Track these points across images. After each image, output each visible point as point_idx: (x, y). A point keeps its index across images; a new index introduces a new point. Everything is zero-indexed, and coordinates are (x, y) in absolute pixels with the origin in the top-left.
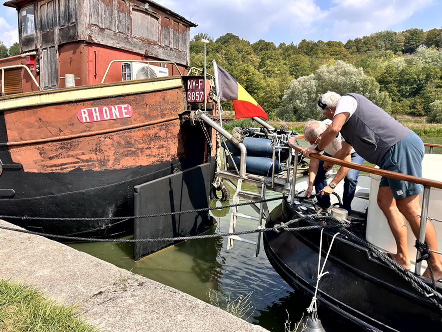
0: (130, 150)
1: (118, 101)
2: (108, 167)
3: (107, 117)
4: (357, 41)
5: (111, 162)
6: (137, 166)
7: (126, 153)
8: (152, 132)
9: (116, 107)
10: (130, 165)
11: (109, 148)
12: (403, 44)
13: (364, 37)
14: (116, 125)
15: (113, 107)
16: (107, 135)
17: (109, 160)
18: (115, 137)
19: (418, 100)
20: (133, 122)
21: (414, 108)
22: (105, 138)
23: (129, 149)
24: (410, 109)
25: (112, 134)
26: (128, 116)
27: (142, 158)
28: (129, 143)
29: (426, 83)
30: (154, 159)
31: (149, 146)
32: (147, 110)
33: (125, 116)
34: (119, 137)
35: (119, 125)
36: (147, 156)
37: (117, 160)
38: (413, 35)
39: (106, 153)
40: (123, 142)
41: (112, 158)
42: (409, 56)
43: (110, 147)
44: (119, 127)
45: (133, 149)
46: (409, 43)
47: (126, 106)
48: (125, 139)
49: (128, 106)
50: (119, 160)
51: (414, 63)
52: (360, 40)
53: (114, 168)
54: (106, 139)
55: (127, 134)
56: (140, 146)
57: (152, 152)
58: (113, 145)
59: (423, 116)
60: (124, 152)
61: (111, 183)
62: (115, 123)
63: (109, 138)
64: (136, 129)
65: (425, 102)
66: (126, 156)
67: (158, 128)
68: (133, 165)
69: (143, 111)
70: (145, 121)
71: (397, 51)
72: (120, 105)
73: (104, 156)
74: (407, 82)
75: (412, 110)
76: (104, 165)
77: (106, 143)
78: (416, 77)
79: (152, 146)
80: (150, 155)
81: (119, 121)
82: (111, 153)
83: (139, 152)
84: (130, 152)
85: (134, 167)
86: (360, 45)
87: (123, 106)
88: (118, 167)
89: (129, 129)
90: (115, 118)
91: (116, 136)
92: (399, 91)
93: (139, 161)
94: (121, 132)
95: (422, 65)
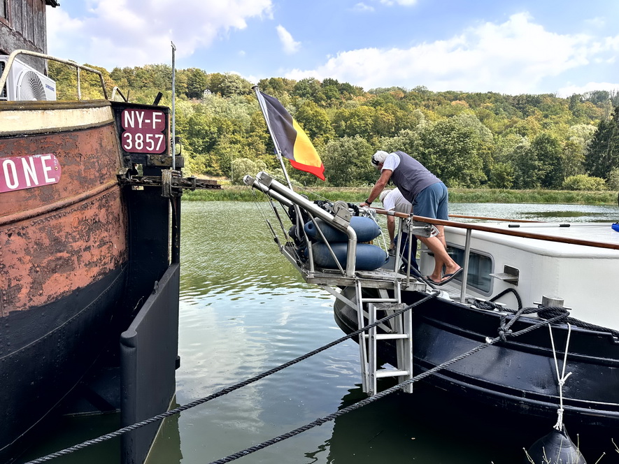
0: (60, 258)
1: (33, 146)
2: (18, 305)
3: (13, 183)
4: (127, 72)
5: (25, 291)
6: (73, 291)
7: (53, 265)
8: (89, 213)
9: (31, 159)
10: (62, 291)
11: (20, 259)
12: (186, 86)
13: (137, 68)
14: (31, 202)
15: (24, 160)
16: (12, 227)
17: (20, 289)
18: (31, 231)
19: (213, 157)
20: (64, 194)
21: (210, 166)
22: (10, 235)
23: (59, 255)
24: (206, 167)
25: (25, 223)
26: (53, 180)
27: (80, 272)
28: (56, 241)
29: (219, 137)
30: (95, 270)
31: (88, 244)
32: (82, 167)
33: (49, 181)
34: (40, 229)
35: (38, 202)
36: (86, 265)
37: (36, 285)
38: (195, 76)
39: (13, 273)
40: (46, 242)
41: (26, 281)
42: (196, 102)
43: (21, 254)
44: (38, 206)
45: (65, 255)
46: (192, 85)
47: (48, 157)
48: (50, 234)
49: (52, 159)
50: (41, 284)
51: (203, 111)
52: (131, 71)
53: (32, 303)
54: (12, 238)
55: (53, 222)
56: (76, 245)
57: (92, 255)
58: (27, 251)
59: (221, 176)
60: (49, 262)
61: (25, 343)
62: (30, 198)
63: (19, 234)
64: (68, 210)
65: (221, 159)
66: (54, 271)
67: (97, 204)
68: (66, 289)
69: (77, 170)
70: (81, 191)
71: (180, 93)
72: (38, 156)
73: (10, 280)
74: (198, 134)
75: (209, 169)
76: (10, 302)
77: (13, 247)
78: (207, 128)
79: (91, 243)
80: (90, 263)
81: (37, 193)
82: (24, 270)
83: (75, 258)
84: (60, 262)
85: (68, 294)
86: (133, 78)
87: (44, 158)
88: (39, 301)
89: (57, 209)
90: (29, 185)
91: (33, 228)
92: (190, 144)
93: (76, 278)
94: (42, 218)
95: (213, 115)
